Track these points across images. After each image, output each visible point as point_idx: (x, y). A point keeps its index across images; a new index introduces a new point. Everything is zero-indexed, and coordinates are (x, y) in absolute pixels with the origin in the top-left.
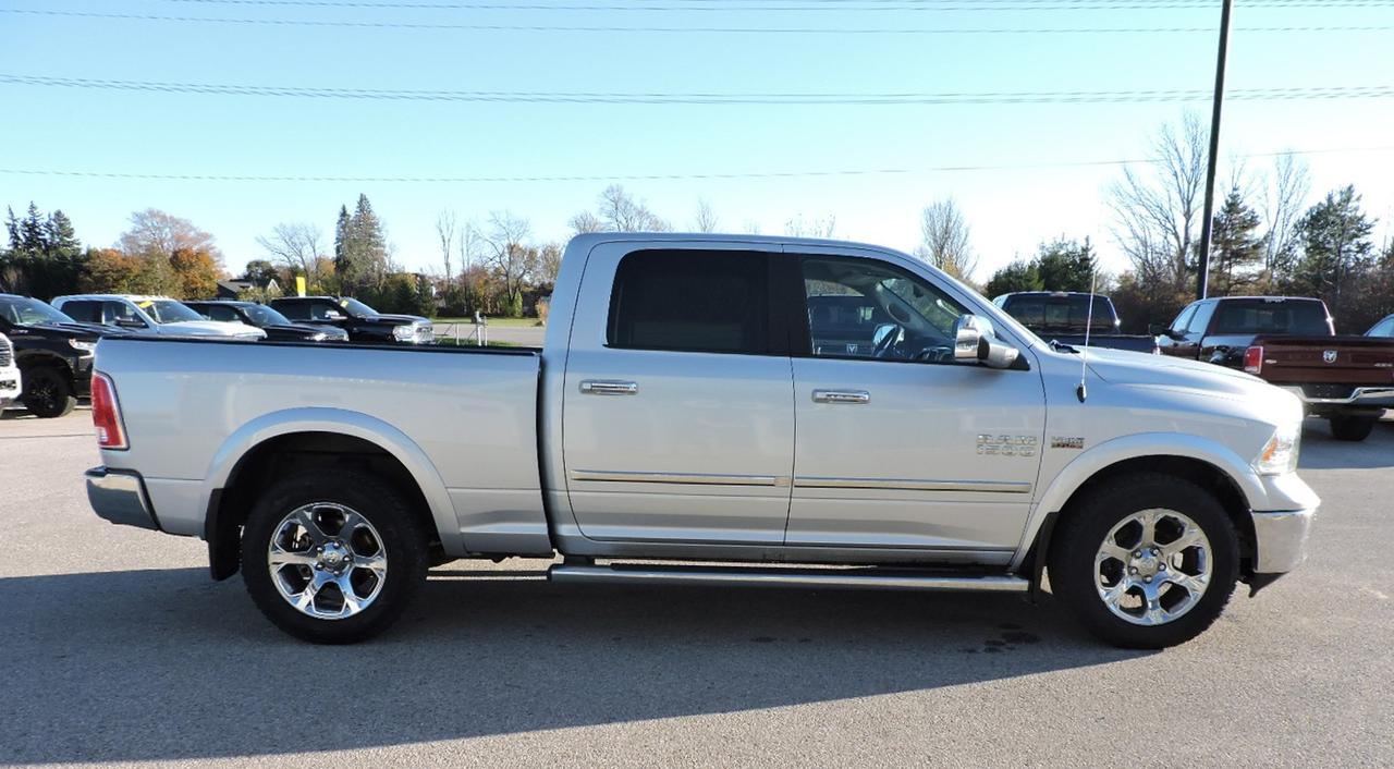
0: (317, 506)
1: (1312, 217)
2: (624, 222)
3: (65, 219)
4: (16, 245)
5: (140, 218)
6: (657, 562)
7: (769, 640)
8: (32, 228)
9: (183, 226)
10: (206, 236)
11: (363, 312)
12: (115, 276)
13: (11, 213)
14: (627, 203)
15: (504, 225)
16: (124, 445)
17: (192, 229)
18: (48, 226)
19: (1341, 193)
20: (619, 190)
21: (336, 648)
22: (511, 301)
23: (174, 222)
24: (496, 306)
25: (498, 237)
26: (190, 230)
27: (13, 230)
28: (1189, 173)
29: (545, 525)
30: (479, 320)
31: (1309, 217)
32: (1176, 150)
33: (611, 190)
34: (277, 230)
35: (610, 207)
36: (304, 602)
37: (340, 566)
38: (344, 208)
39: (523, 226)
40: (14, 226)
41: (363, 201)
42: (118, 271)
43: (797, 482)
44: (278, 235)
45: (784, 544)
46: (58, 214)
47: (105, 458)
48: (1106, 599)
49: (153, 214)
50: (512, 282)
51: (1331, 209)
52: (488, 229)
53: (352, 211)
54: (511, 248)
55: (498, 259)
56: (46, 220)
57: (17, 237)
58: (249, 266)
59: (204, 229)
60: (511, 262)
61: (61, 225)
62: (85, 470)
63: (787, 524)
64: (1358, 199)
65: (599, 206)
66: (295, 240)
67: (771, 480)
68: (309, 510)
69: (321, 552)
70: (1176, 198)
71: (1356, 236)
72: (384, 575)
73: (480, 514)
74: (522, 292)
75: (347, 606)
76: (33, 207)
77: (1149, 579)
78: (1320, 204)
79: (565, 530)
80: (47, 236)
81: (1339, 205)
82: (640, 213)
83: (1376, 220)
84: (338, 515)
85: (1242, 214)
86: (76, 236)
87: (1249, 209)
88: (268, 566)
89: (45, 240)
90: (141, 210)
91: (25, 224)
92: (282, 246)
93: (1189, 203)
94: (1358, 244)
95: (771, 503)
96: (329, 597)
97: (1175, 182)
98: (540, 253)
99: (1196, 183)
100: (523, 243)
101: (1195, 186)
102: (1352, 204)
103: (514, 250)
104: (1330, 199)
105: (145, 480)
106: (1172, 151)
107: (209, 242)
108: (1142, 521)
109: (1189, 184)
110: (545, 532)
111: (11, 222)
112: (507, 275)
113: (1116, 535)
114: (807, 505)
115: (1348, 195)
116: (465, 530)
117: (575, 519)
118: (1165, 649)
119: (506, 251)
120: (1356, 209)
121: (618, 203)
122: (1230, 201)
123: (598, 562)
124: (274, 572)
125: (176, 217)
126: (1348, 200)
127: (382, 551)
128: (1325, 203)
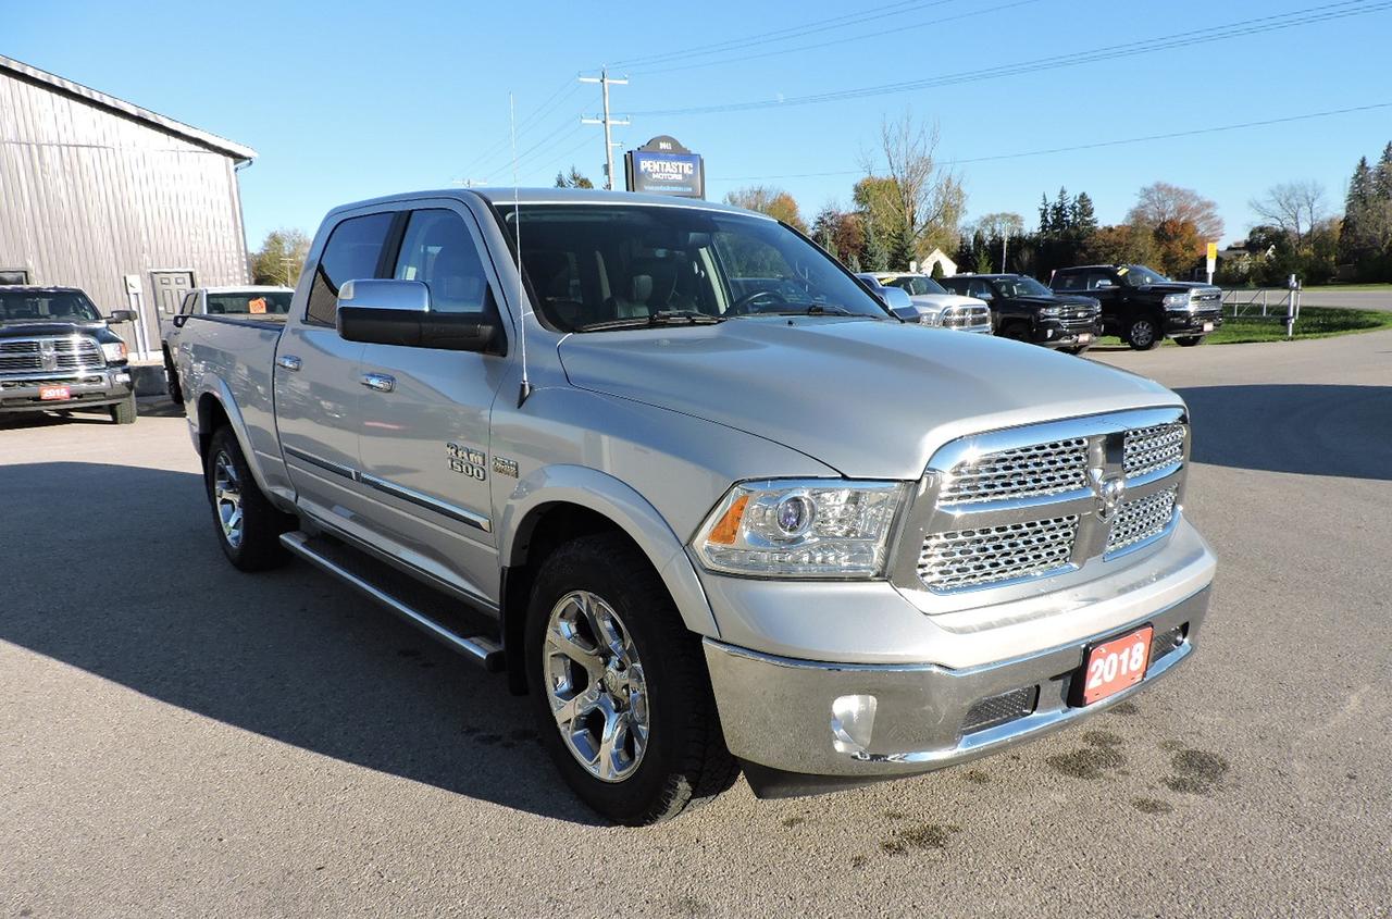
3: (1088, 200)
4: (1044, 227)
5: (1147, 193)
8: (1059, 210)
9: (1187, 197)
10: (1209, 205)
12: (1107, 250)
13: (1045, 199)
17: (1195, 198)
18: (1073, 208)
23: (1179, 193)
26: (1193, 200)
27: (1044, 215)
34: (1273, 193)
38: (1363, 161)
40: (1046, 210)
42: (1110, 246)
44: (1272, 198)
46: (1083, 196)
49: (1159, 188)
53: (1374, 162)
56: (1072, 202)
57: (1046, 221)
58: (1252, 233)
59: (1207, 198)
61: (1083, 206)
66: (1293, 201)
76: (1063, 192)
80: (1071, 218)
86: (1095, 215)
89: (1068, 221)
90: (1149, 184)
91: (1055, 208)
92: (1275, 208)
107: (1210, 211)
111: (1043, 207)
125: (1181, 188)
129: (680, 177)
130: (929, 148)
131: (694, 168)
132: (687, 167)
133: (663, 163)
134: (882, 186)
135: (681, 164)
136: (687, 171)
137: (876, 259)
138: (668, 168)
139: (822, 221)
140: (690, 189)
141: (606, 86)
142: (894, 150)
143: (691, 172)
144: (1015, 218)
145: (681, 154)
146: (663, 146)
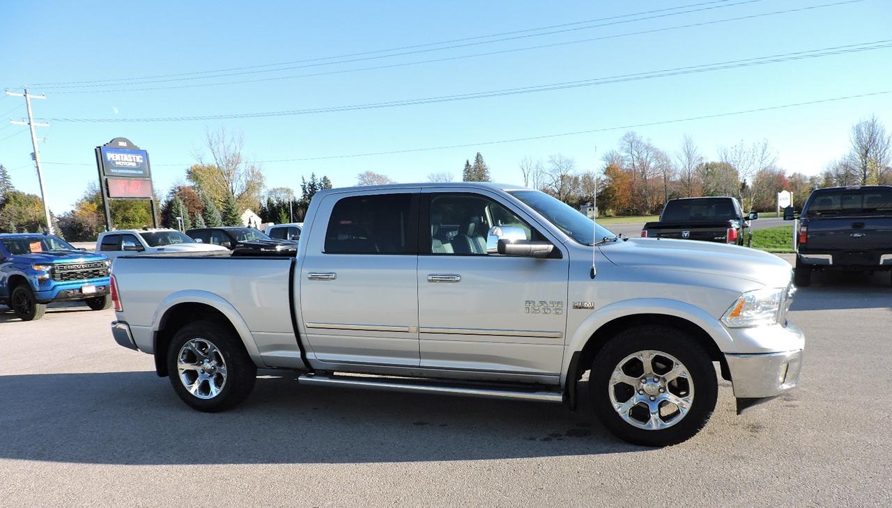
0: (198, 340)
2: (637, 155)
3: (328, 180)
4: (305, 196)
5: (362, 177)
6: (358, 375)
7: (422, 424)
8: (312, 186)
9: (383, 180)
13: (303, 179)
14: (638, 142)
15: (558, 163)
16: (121, 310)
17: (388, 180)
18: (320, 185)
20: (633, 134)
21: (208, 414)
23: (379, 177)
25: (554, 171)
27: (304, 189)
29: (299, 353)
33: (627, 135)
35: (627, 146)
36: (194, 389)
37: (210, 372)
38: (468, 162)
39: (570, 163)
40: (305, 186)
41: (478, 156)
43: (421, 330)
45: (419, 367)
46: (325, 178)
47: (118, 316)
48: (619, 410)
49: (368, 174)
50: (563, 196)
52: (548, 167)
53: (472, 163)
54: (563, 177)
55: (554, 184)
56: (319, 181)
57: (306, 192)
60: (562, 185)
61: (326, 184)
63: (420, 355)
65: (620, 147)
67: (406, 329)
68: (193, 342)
69: (202, 364)
72: (226, 377)
73: (267, 346)
75: (212, 392)
76: (313, 176)
77: (652, 398)
79: (310, 356)
82: (648, 148)
84: (206, 345)
88: (177, 370)
90: (363, 172)
91: (310, 185)
96: (205, 388)
98: (580, 178)
100: (570, 173)
103: (565, 178)
105: (130, 326)
108: (641, 359)
110: (300, 356)
111: (303, 184)
112: (560, 193)
113: (623, 368)
114: (428, 344)
116: (262, 354)
117: (313, 349)
119: (559, 178)
121: (632, 142)
123: (335, 373)
124: (181, 372)
125: (380, 174)
127: (224, 364)
129: (134, 164)
130: (238, 149)
131: (143, 159)
132: (139, 159)
133: (122, 155)
134: (210, 170)
135: (134, 156)
136: (138, 160)
137: (213, 215)
138: (126, 159)
139: (173, 192)
140: (141, 172)
141: (28, 100)
142: (216, 150)
143: (141, 161)
144: (288, 191)
145: (132, 149)
146: (122, 144)
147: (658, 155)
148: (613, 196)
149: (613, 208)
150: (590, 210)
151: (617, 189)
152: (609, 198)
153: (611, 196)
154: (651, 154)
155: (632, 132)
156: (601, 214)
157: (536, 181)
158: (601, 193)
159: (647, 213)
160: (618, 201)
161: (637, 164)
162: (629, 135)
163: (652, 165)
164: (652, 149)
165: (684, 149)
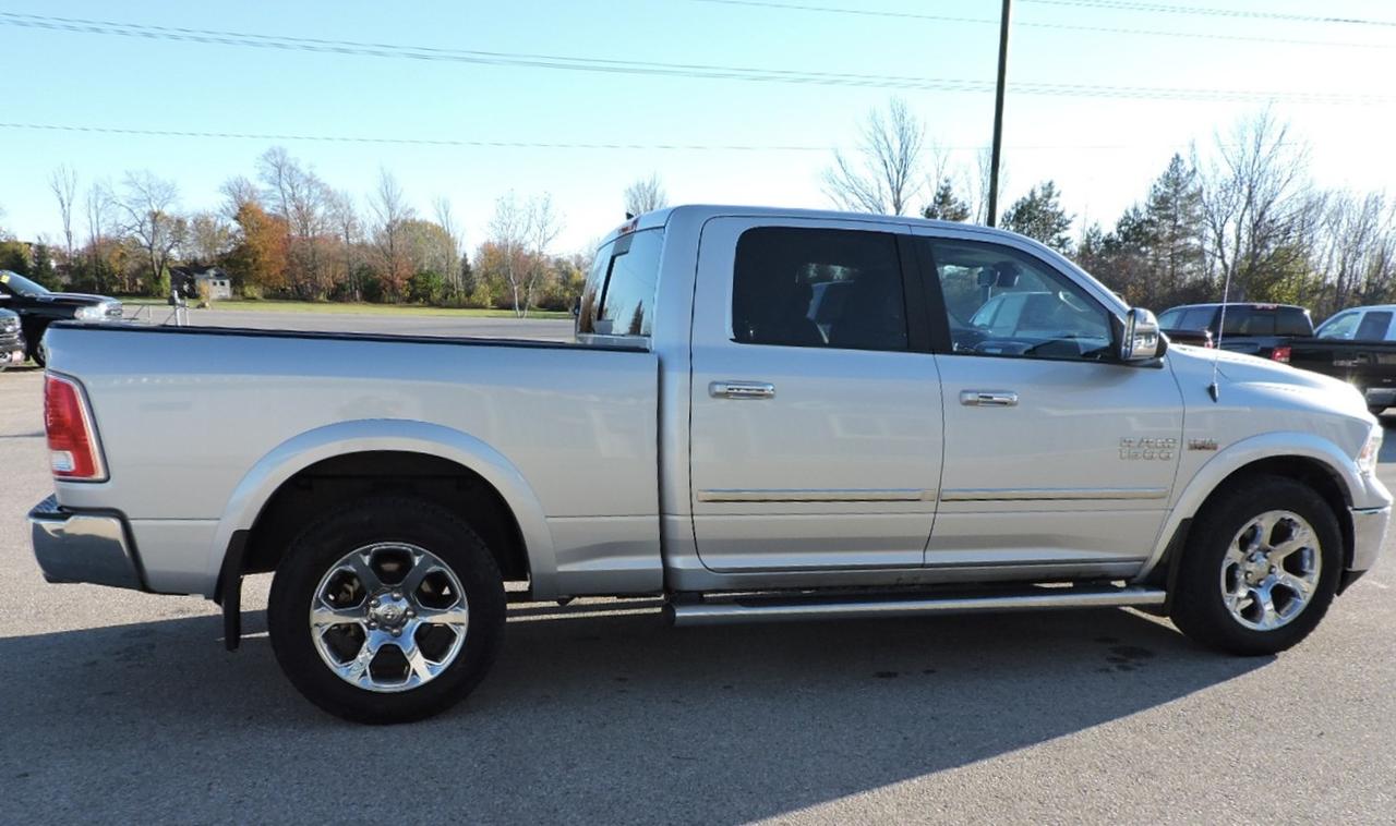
0: (378, 547)
1: (1018, 211)
2: (290, 191)
11: (37, 292)
14: (291, 168)
15: (145, 189)
16: (104, 475)
19: (1043, 188)
20: (283, 152)
22: (157, 279)
24: (135, 284)
25: (137, 202)
28: (897, 162)
29: (659, 557)
30: (178, 301)
31: (1013, 212)
32: (885, 138)
33: (272, 153)
35: (271, 172)
36: (357, 671)
37: (399, 622)
39: (170, 192)
43: (946, 495)
45: (922, 566)
48: (1229, 605)
50: (157, 255)
51: (1034, 204)
52: (123, 192)
54: (155, 217)
55: (138, 228)
60: (155, 232)
62: (28, 511)
63: (927, 543)
64: (1058, 195)
65: (258, 171)
68: (366, 553)
69: (375, 606)
70: (886, 186)
71: (1057, 231)
72: (464, 629)
74: (169, 268)
75: (415, 673)
77: (1262, 583)
78: (1024, 198)
79: (681, 561)
81: (1041, 200)
82: (310, 181)
83: (1074, 216)
84: (404, 559)
85: (953, 206)
87: (960, 201)
93: (899, 192)
94: (1059, 238)
95: (913, 521)
96: (390, 663)
97: (885, 172)
98: (189, 223)
99: (904, 173)
100: (169, 210)
101: (903, 178)
102: (1052, 201)
103: (158, 218)
104: (1032, 194)
105: (133, 523)
106: (881, 138)
108: (1261, 525)
109: (898, 173)
110: (660, 566)
112: (150, 248)
113: (1239, 540)
114: (953, 520)
115: (1049, 191)
116: (561, 569)
117: (697, 548)
118: (1281, 654)
119: (148, 219)
120: (1056, 205)
121: (281, 169)
122: (942, 192)
124: (318, 637)
126: (1049, 196)
127: (462, 600)
128: (1028, 198)
147: (329, 197)
148: (255, 260)
149: (258, 282)
150: (215, 284)
151: (262, 249)
152: (247, 265)
153: (250, 260)
154: (316, 192)
155: (280, 148)
156: (235, 293)
157: (94, 219)
158: (231, 253)
159: (321, 298)
160: (265, 271)
161: (291, 209)
162: (275, 153)
163: (320, 211)
164: (318, 185)
165: (381, 190)
